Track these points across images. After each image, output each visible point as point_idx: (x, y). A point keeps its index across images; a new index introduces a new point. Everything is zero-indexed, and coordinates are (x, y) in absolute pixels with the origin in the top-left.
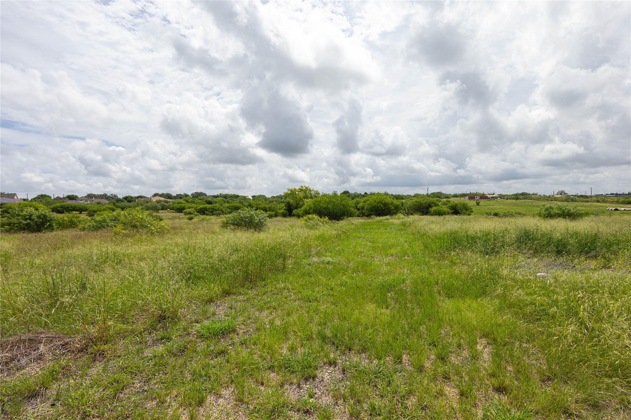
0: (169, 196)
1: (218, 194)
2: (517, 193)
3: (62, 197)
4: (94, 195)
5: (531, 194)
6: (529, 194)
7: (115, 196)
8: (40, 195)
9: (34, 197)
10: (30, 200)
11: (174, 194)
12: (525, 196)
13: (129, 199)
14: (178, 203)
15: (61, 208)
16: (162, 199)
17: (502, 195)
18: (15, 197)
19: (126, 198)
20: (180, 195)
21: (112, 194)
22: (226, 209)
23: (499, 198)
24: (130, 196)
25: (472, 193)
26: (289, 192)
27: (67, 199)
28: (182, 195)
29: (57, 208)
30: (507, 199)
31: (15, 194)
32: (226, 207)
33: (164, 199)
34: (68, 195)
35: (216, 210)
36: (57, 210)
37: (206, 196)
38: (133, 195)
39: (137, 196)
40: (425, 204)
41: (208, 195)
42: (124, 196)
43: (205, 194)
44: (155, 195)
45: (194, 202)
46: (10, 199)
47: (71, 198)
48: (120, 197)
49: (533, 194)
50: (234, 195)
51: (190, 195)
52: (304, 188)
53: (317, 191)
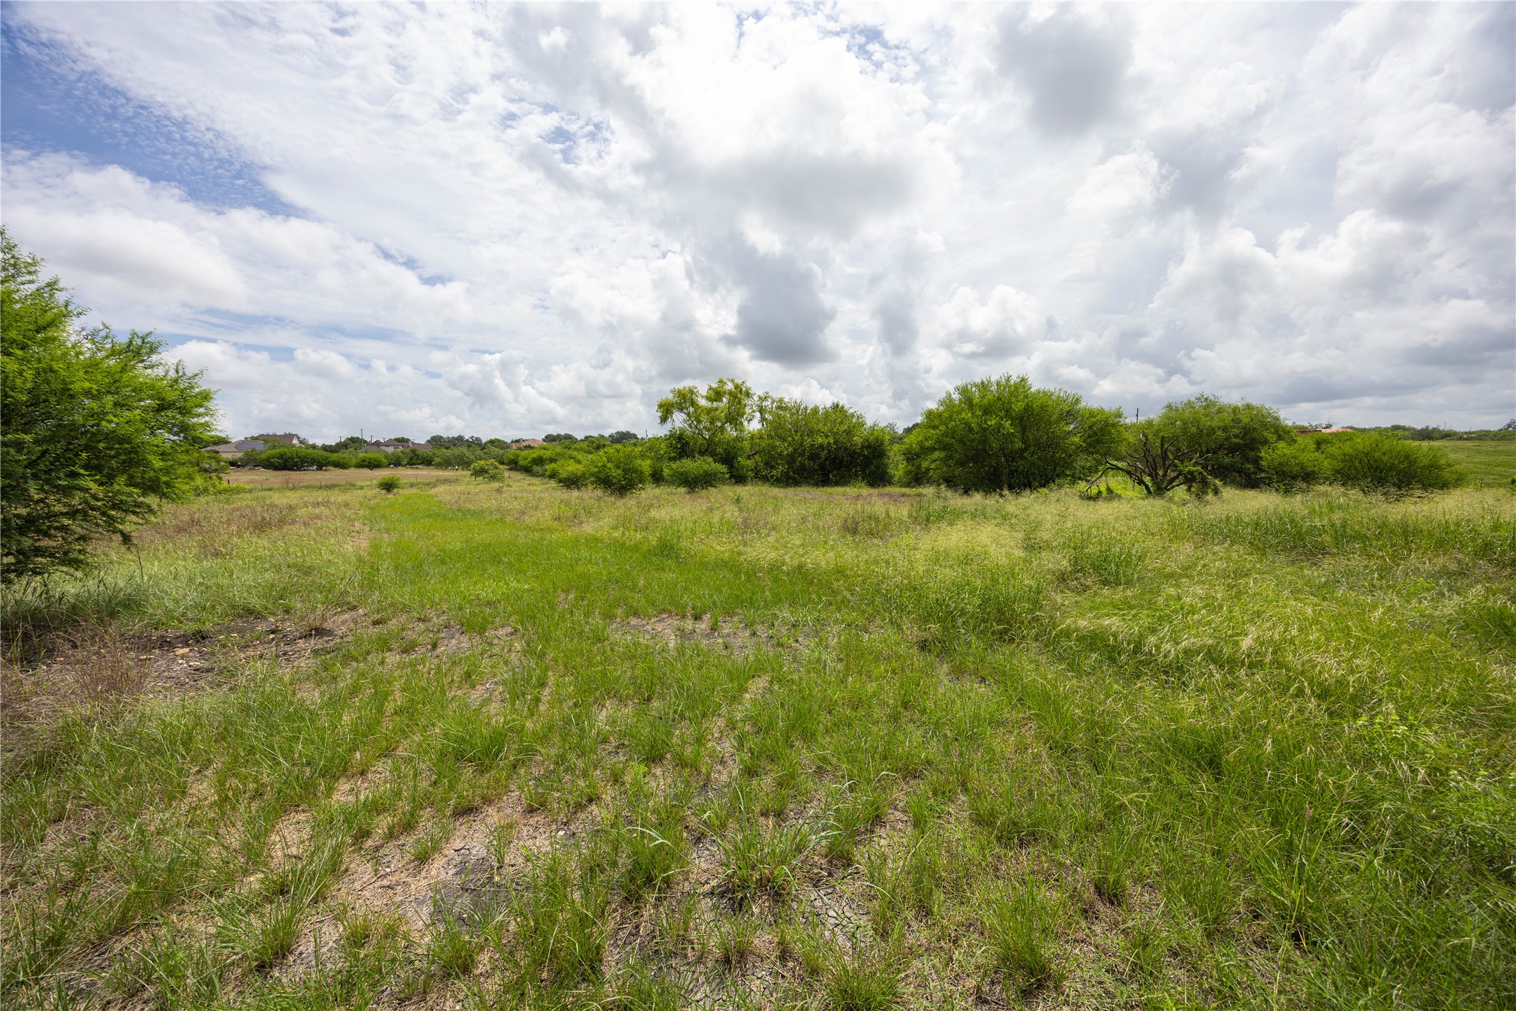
52: (730, 386)
53: (781, 400)
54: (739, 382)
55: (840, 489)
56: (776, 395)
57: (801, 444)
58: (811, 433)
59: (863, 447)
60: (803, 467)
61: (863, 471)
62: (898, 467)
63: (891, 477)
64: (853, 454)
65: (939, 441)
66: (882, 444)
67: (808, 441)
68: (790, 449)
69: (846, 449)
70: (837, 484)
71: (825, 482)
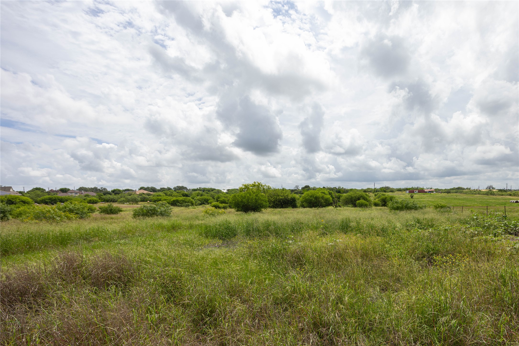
0: (153, 190)
1: (197, 188)
2: (454, 188)
3: (54, 189)
4: (85, 188)
5: (465, 188)
6: (464, 189)
7: (105, 189)
8: (35, 188)
9: (29, 190)
10: (26, 192)
11: (158, 188)
12: (459, 190)
13: (116, 192)
14: (157, 196)
15: (49, 200)
16: (145, 192)
17: (438, 189)
18: (11, 190)
19: (114, 191)
20: (164, 188)
21: (102, 188)
22: (197, 201)
23: (434, 192)
24: (118, 189)
25: (414, 187)
26: (244, 187)
27: (60, 192)
28: (165, 188)
29: (45, 200)
30: (441, 193)
31: (11, 187)
32: (197, 199)
33: (147, 192)
34: (61, 188)
35: (186, 202)
36: (46, 201)
37: (187, 189)
38: (121, 189)
39: (125, 190)
40: (355, 197)
41: (188, 188)
42: (113, 189)
43: (186, 187)
44: (141, 188)
45: (171, 195)
46: (5, 192)
47: (64, 191)
48: (109, 190)
49: (467, 189)
50: (211, 188)
51: (172, 189)
52: (257, 184)
53: (269, 186)
54: (259, 182)
55: (286, 209)
56: (267, 185)
57: (276, 198)
58: (278, 196)
59: (291, 199)
60: (277, 204)
61: (291, 204)
62: (298, 203)
63: (297, 206)
64: (288, 201)
65: (304, 201)
66: (295, 199)
67: (278, 198)
68: (274, 200)
69: (287, 199)
70: (285, 208)
71: (282, 207)
